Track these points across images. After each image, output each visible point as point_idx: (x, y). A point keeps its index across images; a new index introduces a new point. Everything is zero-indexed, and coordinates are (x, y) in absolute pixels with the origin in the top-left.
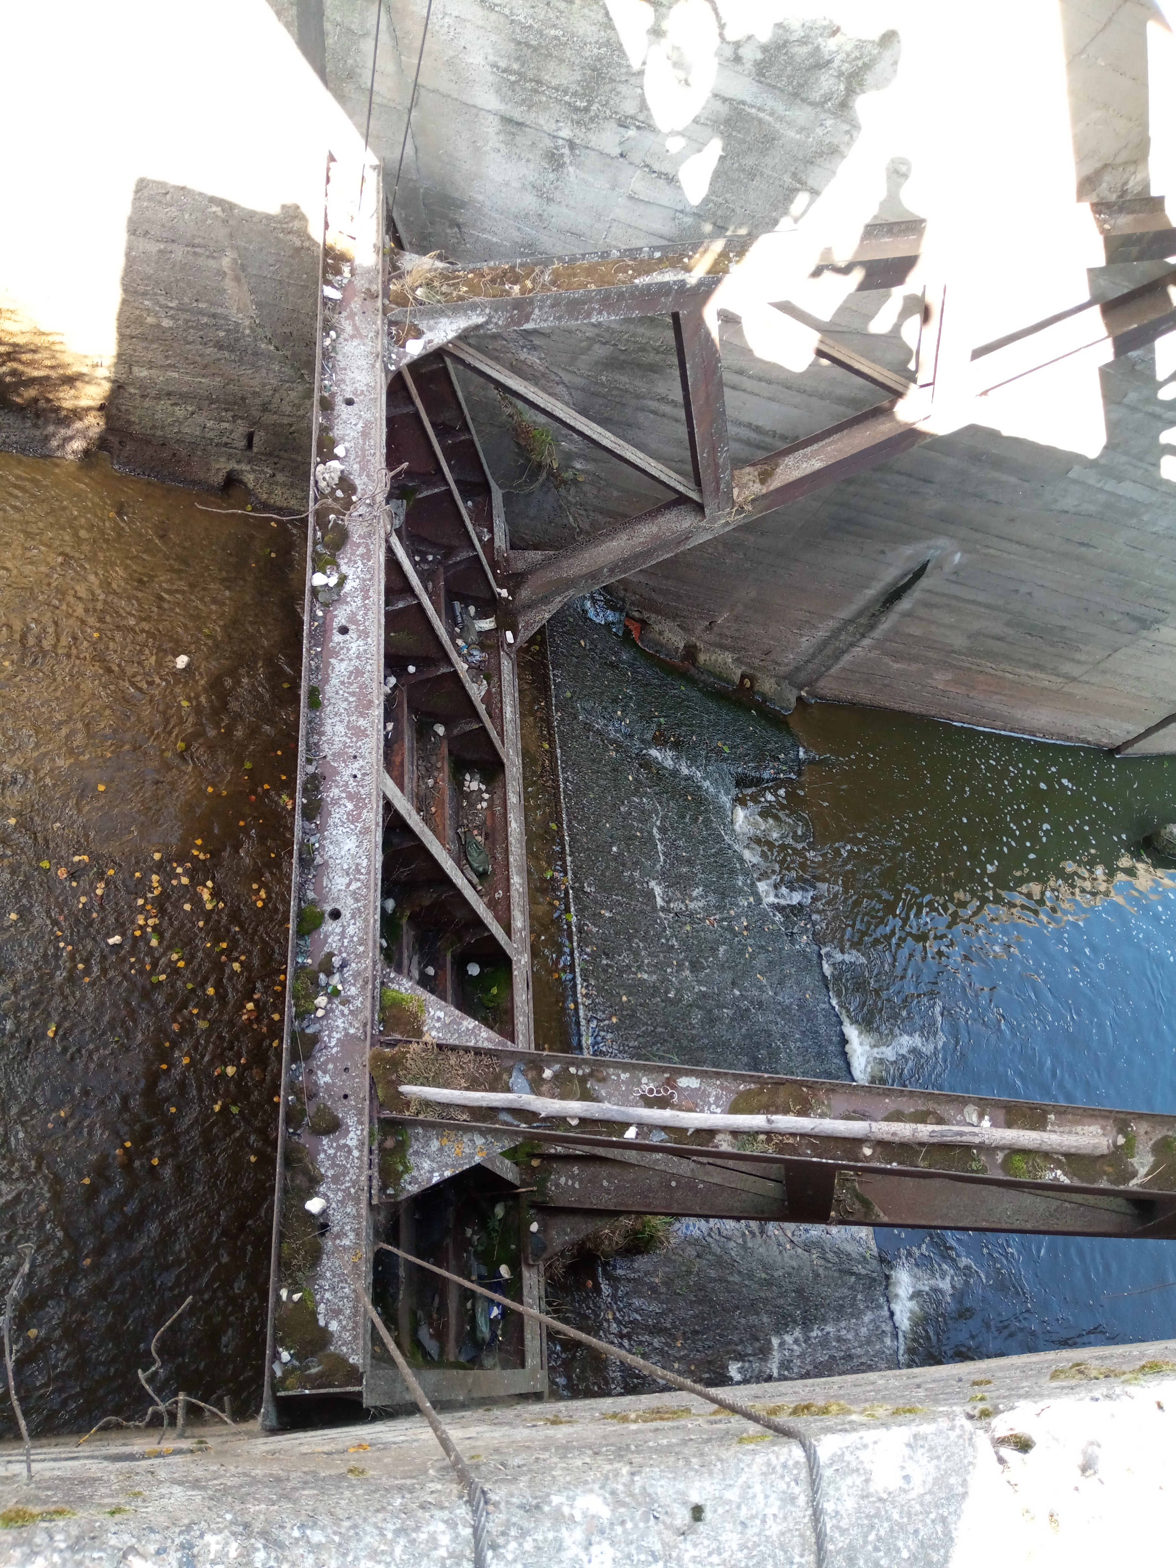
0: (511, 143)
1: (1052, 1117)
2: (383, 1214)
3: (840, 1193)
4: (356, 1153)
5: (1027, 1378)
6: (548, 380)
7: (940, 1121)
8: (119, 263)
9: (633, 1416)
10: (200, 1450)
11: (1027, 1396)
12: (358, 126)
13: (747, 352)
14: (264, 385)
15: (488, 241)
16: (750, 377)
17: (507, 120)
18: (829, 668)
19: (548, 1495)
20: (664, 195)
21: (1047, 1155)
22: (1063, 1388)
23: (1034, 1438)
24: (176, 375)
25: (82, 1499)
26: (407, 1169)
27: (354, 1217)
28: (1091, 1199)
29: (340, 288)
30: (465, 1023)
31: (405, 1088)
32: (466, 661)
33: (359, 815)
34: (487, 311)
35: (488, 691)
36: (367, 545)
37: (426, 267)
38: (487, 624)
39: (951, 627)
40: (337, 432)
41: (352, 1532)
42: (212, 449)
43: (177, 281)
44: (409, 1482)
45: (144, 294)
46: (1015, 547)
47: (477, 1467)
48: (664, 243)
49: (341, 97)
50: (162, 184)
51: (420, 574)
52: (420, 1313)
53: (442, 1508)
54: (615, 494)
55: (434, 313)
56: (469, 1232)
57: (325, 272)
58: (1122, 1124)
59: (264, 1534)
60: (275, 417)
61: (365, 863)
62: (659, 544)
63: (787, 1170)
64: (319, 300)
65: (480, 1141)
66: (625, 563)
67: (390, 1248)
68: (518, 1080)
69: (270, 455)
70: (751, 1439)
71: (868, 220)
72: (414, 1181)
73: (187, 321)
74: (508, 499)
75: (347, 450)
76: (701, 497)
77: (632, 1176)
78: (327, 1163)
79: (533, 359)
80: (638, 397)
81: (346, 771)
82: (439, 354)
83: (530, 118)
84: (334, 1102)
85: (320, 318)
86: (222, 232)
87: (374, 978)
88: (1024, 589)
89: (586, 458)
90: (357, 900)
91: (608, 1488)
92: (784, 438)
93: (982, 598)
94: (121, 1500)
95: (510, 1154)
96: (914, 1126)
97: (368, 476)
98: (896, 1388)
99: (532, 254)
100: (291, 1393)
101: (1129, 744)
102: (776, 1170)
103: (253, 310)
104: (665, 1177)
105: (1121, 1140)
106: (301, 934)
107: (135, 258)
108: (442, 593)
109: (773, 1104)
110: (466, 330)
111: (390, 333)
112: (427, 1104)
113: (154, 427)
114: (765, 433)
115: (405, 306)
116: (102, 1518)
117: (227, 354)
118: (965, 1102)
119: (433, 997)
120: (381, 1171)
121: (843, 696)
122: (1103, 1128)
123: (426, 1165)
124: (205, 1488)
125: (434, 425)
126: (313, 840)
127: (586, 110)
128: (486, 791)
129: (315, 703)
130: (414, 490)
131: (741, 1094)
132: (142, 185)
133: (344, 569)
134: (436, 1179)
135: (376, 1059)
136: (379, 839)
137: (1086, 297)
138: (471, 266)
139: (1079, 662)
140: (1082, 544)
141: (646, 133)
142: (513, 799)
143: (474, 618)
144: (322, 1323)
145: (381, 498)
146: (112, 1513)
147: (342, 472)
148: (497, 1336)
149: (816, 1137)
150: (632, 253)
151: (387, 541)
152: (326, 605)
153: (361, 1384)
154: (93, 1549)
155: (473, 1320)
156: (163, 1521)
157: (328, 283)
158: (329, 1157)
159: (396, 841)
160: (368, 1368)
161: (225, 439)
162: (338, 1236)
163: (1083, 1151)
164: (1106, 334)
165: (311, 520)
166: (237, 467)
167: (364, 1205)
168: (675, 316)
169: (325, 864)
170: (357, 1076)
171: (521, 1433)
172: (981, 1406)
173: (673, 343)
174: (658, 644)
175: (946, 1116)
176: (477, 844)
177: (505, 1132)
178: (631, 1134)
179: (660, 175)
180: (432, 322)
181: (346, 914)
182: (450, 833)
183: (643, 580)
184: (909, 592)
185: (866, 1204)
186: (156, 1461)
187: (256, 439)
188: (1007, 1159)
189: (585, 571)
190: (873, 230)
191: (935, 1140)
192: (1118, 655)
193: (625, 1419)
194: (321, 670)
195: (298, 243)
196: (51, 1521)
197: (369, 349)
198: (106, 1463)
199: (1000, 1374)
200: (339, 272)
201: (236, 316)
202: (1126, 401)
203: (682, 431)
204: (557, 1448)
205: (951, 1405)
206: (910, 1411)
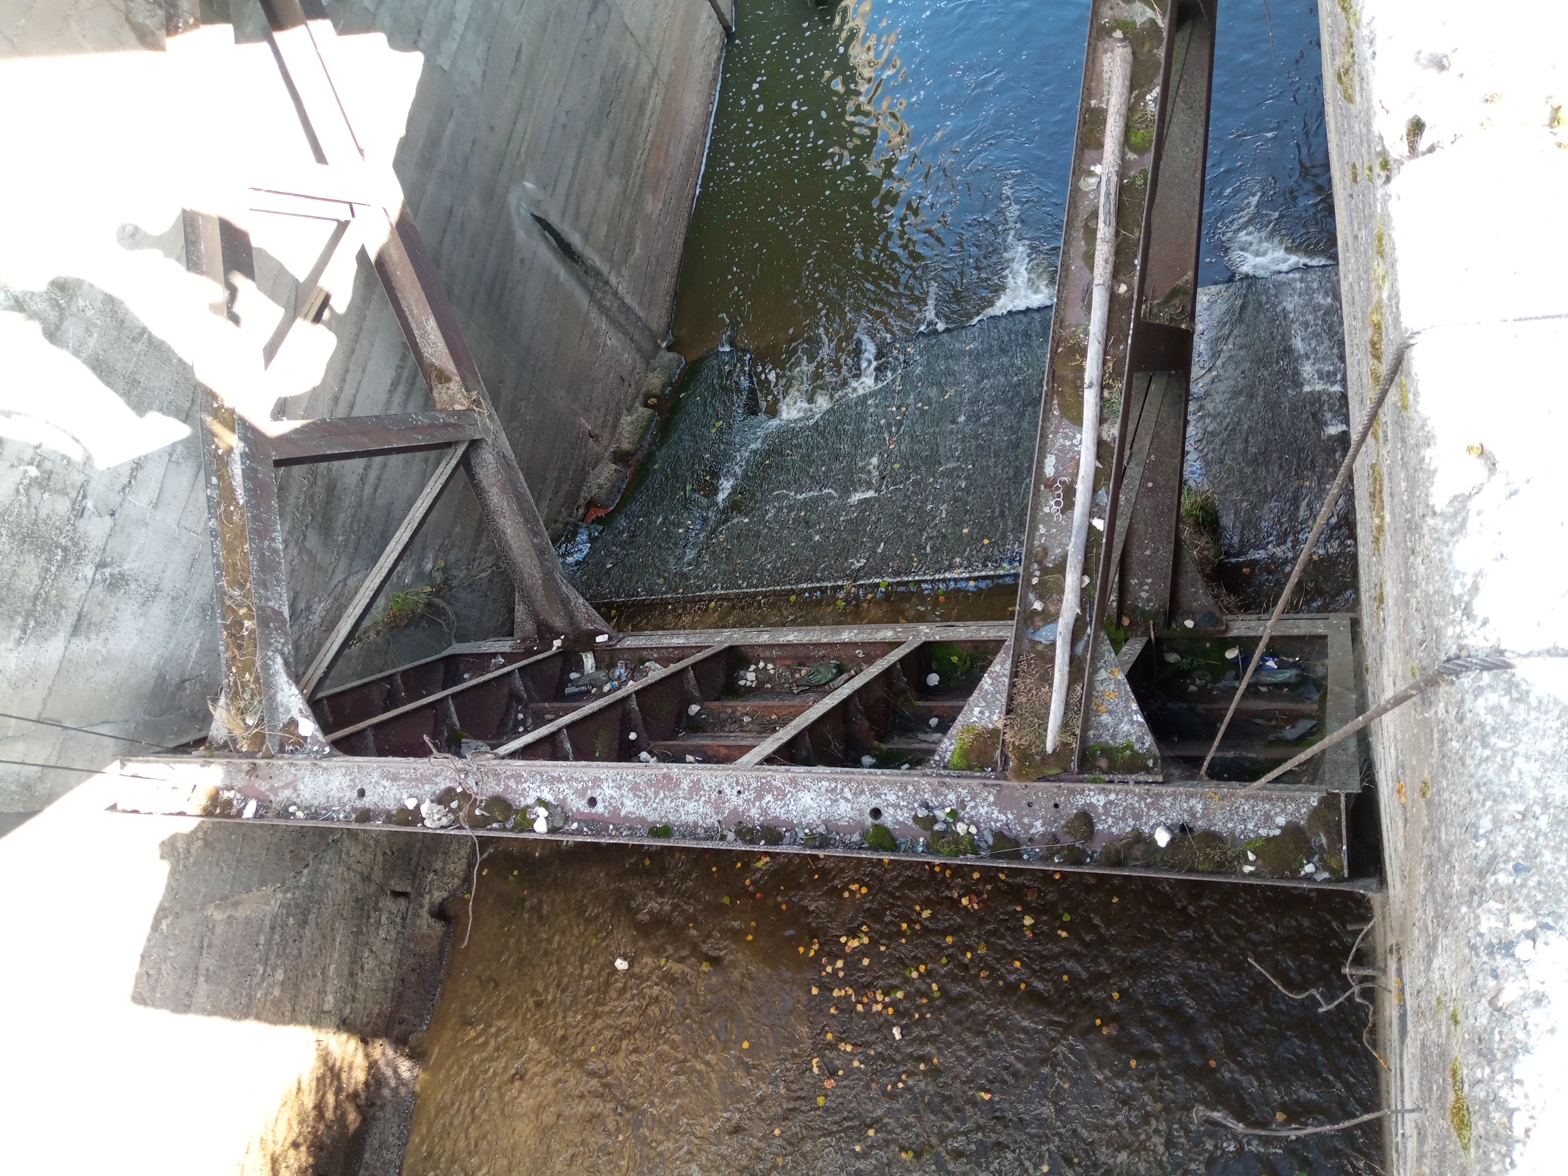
0: (98, 627)
1: (1093, 102)
2: (1172, 771)
3: (1163, 318)
4: (1112, 797)
5: (1351, 127)
6: (341, 595)
7: (1095, 215)
8: (218, 1022)
9: (1377, 521)
10: (1398, 951)
11: (1368, 124)
12: (79, 782)
13: (315, 393)
14: (343, 879)
15: (199, 652)
16: (341, 390)
17: (76, 630)
18: (639, 319)
19: (1453, 597)
20: (153, 473)
21: (1131, 109)
22: (1362, 89)
23: (1411, 116)
24: (332, 967)
25: (1442, 1055)
26: (1129, 747)
27: (1175, 799)
28: (1176, 67)
29: (245, 801)
30: (986, 687)
31: (1049, 748)
32: (626, 682)
33: (777, 788)
34: (270, 653)
35: (657, 661)
36: (507, 778)
37: (224, 714)
38: (589, 661)
39: (599, 194)
40: (392, 806)
41: (1483, 789)
42: (408, 932)
43: (237, 965)
44: (1436, 735)
45: (250, 997)
46: (519, 127)
47: (1424, 669)
48: (202, 474)
49: (51, 798)
50: (138, 978)
51: (536, 726)
52: (1271, 737)
53: (1462, 701)
54: (458, 529)
55: (272, 706)
56: (1192, 688)
57: (228, 816)
58: (1100, 32)
59: (1482, 874)
60: (376, 868)
61: (825, 784)
62: (510, 486)
63: (1139, 369)
64: (258, 822)
65: (1103, 674)
66: (528, 520)
67: (1206, 764)
68: (1043, 635)
69: (414, 874)
70: (1403, 397)
71: (180, 268)
72: (1140, 740)
73: (278, 956)
74: (463, 638)
75: (411, 796)
76: (463, 442)
77: (1141, 526)
78: (1121, 824)
79: (320, 609)
80: (360, 504)
81: (734, 801)
82: (314, 704)
83: (73, 607)
84: (1061, 818)
85: (276, 822)
86: (188, 920)
87: (939, 775)
88: (562, 119)
89: (422, 558)
90: (862, 792)
91: (1447, 538)
92: (404, 358)
93: (570, 161)
94: (1444, 1016)
95: (1117, 645)
96: (1099, 241)
97: (436, 776)
98: (1357, 261)
99: (212, 607)
100: (1345, 863)
101: (721, 17)
102: (1139, 383)
103: (268, 890)
104: (1143, 492)
105: (1118, 34)
106: (894, 847)
107: (213, 1006)
108: (557, 705)
109: (1074, 382)
110: (289, 675)
111: (292, 752)
112: (1065, 726)
113: (385, 990)
114: (399, 376)
115: (264, 736)
116: (1461, 1033)
117: (312, 916)
118: (1076, 189)
119: (960, 718)
120: (1131, 772)
121: (668, 305)
122: (1105, 51)
123: (1125, 727)
124: (1436, 938)
125: (386, 710)
126: (801, 835)
127: (65, 549)
128: (757, 664)
129: (665, 831)
130: (452, 730)
131: (1063, 414)
132: (139, 998)
133: (530, 801)
134: (1139, 718)
135: (1019, 775)
136: (802, 769)
137: (265, 46)
138: (224, 669)
139: (637, 65)
140: (518, 58)
141: (90, 489)
142: (765, 638)
143: (582, 674)
144: (1277, 832)
145: (459, 763)
146: (1456, 1022)
147: (432, 801)
148: (1295, 663)
149: (1107, 340)
150: (212, 506)
151: (503, 758)
152: (567, 819)
153: (1338, 795)
154: (1491, 1040)
155: (1278, 686)
156: (1465, 975)
157: (240, 813)
158: (1115, 824)
159: (804, 753)
160: (1323, 787)
161: (398, 920)
162: (1193, 815)
163: (1128, 74)
164: (303, 27)
165: (480, 833)
166: (426, 908)
167: (1163, 789)
168: (278, 464)
169: (826, 823)
170: (1036, 794)
171: (1391, 631)
172: (1377, 169)
173: (305, 467)
174: (611, 490)
175: (1090, 209)
176: (809, 674)
177: (1094, 649)
178: (1099, 524)
179: (133, 476)
180: (281, 710)
181: (875, 803)
182: (797, 701)
183: (547, 503)
184: (563, 235)
185: (1175, 293)
186: (1407, 990)
187: (399, 889)
188: (1134, 149)
189: (536, 561)
190: (193, 263)
191: (1113, 220)
192: (631, 25)
193: (1380, 529)
194: (632, 824)
195: (200, 843)
196: (1462, 1082)
197: (308, 773)
198: (1408, 1041)
199: (1346, 156)
200: (229, 803)
201: (274, 906)
202: (372, 8)
203: (396, 460)
204: (1407, 591)
205: (1375, 200)
206: (1380, 240)
